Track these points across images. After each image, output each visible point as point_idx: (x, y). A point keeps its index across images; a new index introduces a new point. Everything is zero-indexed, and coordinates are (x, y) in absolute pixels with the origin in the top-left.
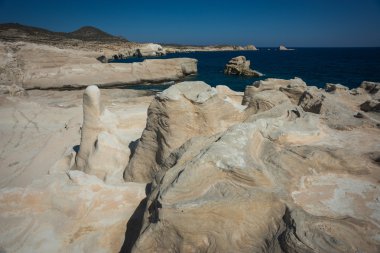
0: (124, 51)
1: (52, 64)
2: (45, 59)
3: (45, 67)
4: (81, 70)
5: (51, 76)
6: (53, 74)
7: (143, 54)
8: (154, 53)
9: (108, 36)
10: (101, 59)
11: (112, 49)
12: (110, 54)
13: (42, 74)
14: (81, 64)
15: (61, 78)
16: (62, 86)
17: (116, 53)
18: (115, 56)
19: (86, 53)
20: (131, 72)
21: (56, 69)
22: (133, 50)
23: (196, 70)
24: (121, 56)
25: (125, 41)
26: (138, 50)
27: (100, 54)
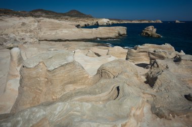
0: (90, 22)
1: (54, 28)
2: (51, 26)
3: (50, 30)
4: (67, 32)
5: (53, 34)
6: (53, 33)
7: (100, 24)
8: (105, 24)
9: (83, 14)
10: (78, 26)
11: (84, 21)
12: (82, 23)
13: (48, 33)
14: (67, 28)
15: (57, 35)
16: (57, 39)
17: (86, 23)
18: (86, 25)
19: (71, 23)
20: (91, 33)
21: (55, 31)
22: (95, 22)
23: (126, 33)
24: (88, 25)
25: (91, 17)
26: (97, 22)
27: (77, 23)
